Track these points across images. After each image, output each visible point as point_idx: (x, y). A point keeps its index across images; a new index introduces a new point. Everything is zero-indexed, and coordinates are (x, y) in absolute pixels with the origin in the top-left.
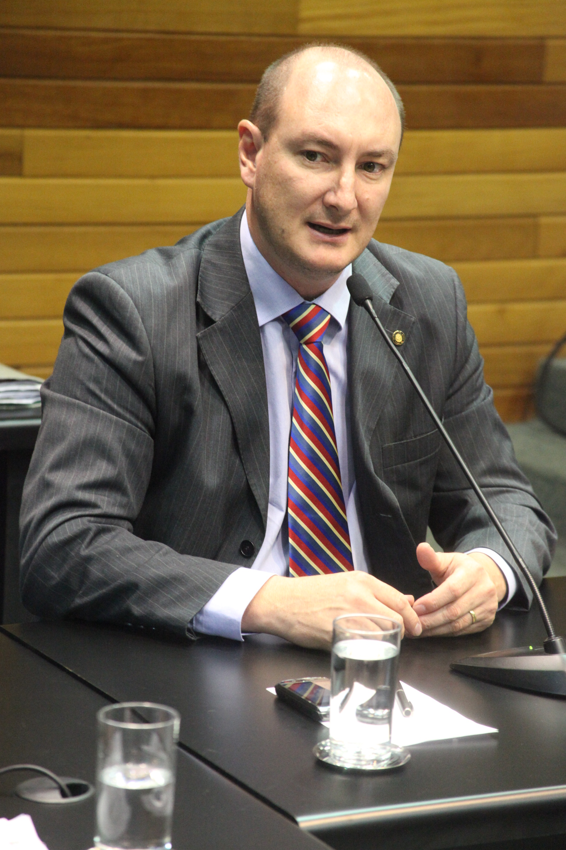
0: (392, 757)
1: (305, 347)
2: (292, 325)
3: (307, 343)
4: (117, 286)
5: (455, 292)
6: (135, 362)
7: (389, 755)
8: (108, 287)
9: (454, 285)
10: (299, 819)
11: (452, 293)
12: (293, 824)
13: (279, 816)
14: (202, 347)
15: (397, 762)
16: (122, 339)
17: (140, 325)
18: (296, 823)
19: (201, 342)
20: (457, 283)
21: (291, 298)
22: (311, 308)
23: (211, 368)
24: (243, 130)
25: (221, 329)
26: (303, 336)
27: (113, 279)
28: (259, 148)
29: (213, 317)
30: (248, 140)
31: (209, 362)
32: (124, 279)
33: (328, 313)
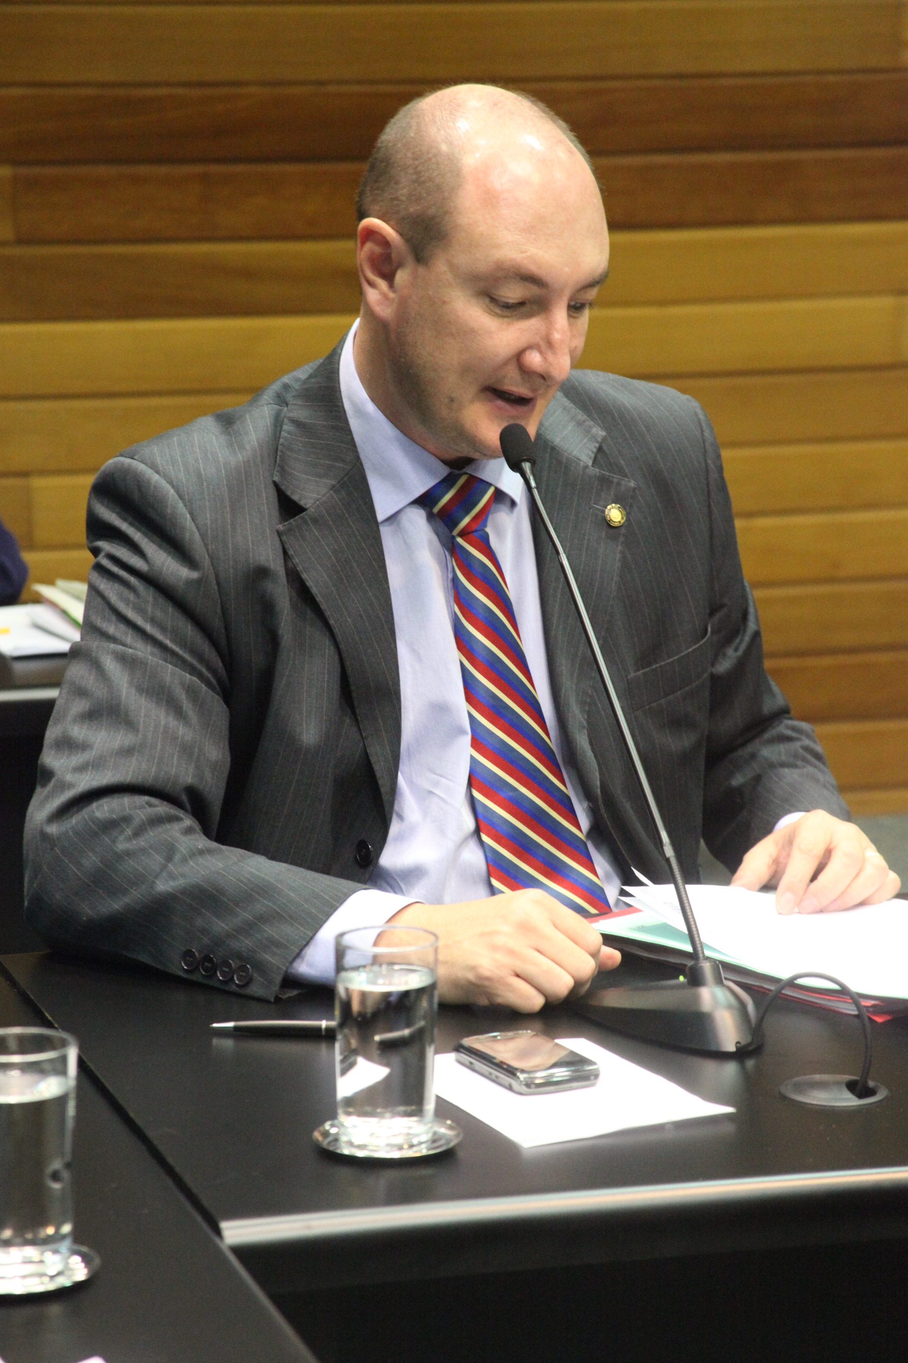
1: (459, 540)
5: (702, 432)
11: (696, 434)
14: (288, 546)
21: (431, 471)
22: (462, 480)
23: (304, 576)
24: (371, 234)
25: (315, 521)
26: (456, 524)
27: (142, 462)
28: (400, 265)
29: (302, 503)
30: (378, 250)
31: (300, 568)
32: (158, 460)
33: (490, 485)
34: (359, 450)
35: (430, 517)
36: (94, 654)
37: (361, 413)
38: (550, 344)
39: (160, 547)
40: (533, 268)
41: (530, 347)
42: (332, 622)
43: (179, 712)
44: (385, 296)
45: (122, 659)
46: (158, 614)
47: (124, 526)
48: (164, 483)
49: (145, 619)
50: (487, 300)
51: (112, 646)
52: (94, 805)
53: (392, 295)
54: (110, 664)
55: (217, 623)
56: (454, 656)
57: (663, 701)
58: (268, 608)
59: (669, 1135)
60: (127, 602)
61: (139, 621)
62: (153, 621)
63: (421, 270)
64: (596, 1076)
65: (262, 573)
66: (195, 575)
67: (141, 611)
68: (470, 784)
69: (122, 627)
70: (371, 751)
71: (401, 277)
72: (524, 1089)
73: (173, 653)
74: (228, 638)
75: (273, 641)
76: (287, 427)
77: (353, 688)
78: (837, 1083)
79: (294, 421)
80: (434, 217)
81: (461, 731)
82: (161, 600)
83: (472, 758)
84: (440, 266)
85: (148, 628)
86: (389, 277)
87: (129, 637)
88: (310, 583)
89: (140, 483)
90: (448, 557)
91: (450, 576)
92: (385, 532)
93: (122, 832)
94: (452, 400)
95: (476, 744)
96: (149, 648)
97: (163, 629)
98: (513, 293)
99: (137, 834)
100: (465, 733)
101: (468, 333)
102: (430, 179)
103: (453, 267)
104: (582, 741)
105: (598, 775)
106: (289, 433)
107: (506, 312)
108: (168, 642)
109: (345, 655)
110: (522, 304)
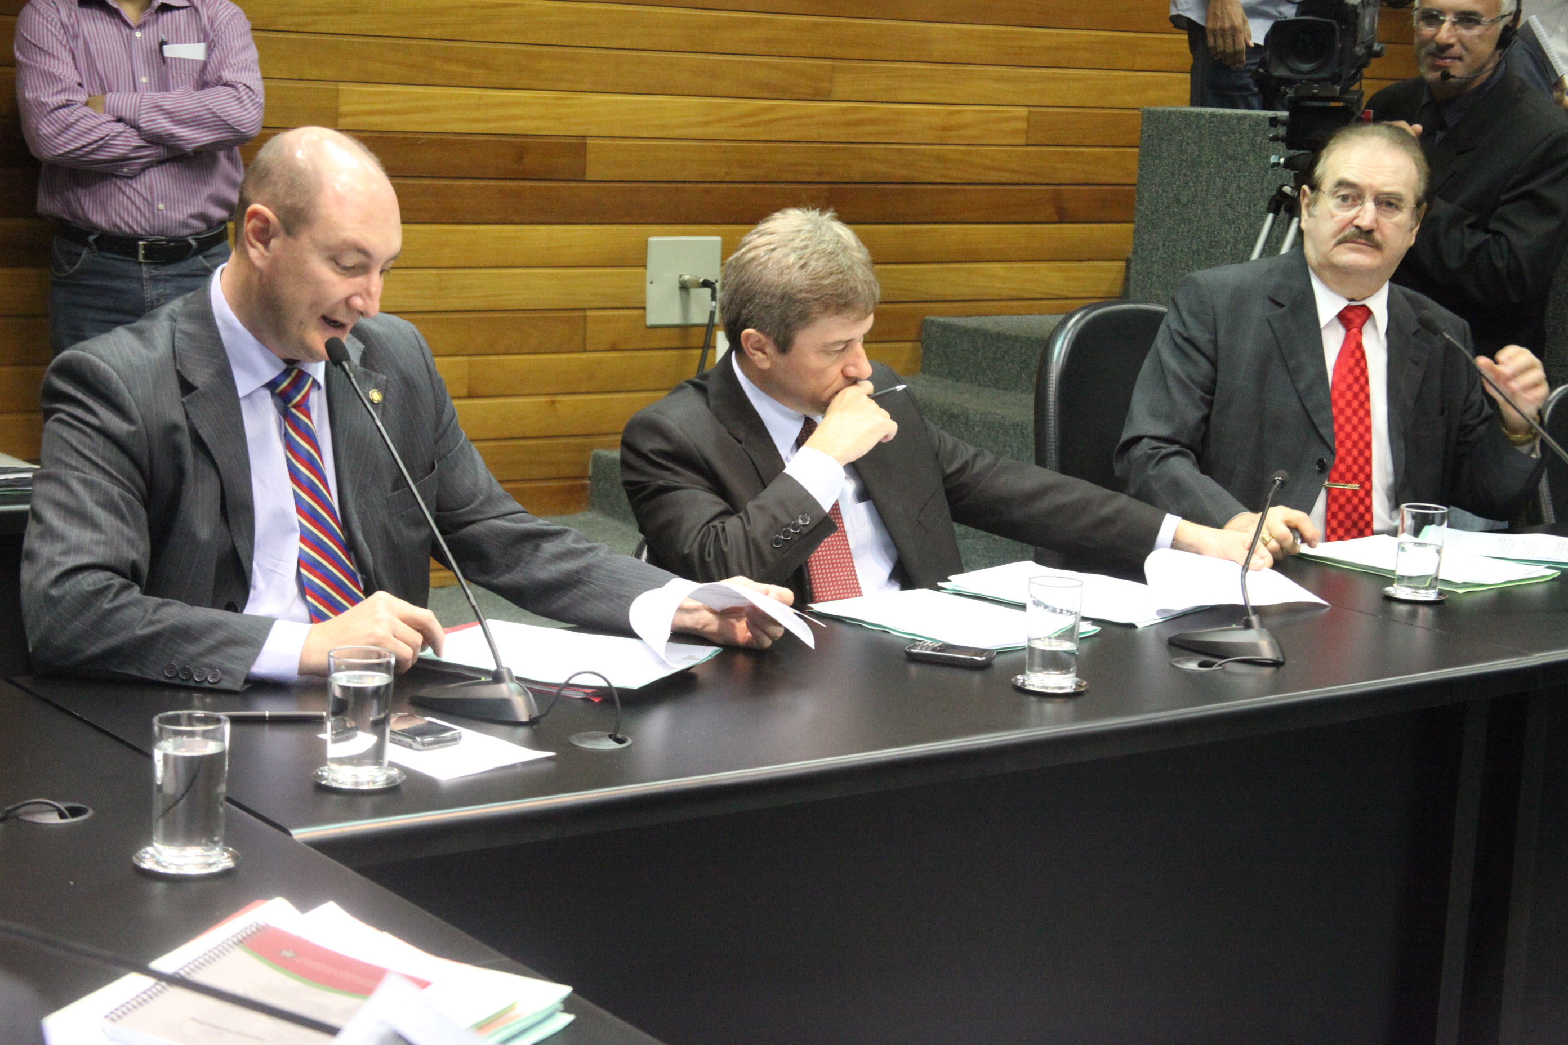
0: (388, 779)
1: (293, 410)
2: (278, 390)
3: (295, 406)
4: (98, 361)
5: (419, 342)
6: (129, 433)
7: (385, 777)
8: (88, 362)
9: (417, 338)
10: (293, 832)
11: (416, 342)
12: (288, 837)
13: (273, 830)
14: (189, 411)
15: (393, 782)
16: (111, 411)
17: (128, 396)
18: (289, 834)
19: (187, 406)
20: (417, 333)
21: (275, 366)
22: (294, 373)
23: (200, 431)
24: (255, 214)
25: (203, 395)
26: (291, 400)
27: (91, 353)
28: (274, 235)
29: (195, 384)
30: (260, 225)
31: (197, 426)
32: (103, 353)
33: (310, 376)
34: (227, 351)
35: (273, 394)
36: (63, 479)
37: (230, 328)
38: (369, 293)
39: (107, 409)
40: (366, 246)
41: (356, 294)
42: (217, 461)
43: (122, 518)
44: (262, 255)
45: (84, 482)
46: (107, 454)
47: (79, 395)
48: (109, 368)
49: (98, 457)
50: (334, 264)
51: (76, 473)
52: (80, 576)
53: (266, 254)
54: (76, 486)
55: (145, 461)
56: (289, 485)
57: (409, 510)
58: (177, 451)
59: (519, 770)
60: (85, 445)
61: (94, 457)
62: (103, 458)
63: (290, 241)
64: (460, 738)
65: (175, 428)
66: (133, 428)
67: (93, 450)
68: (299, 565)
69: (82, 460)
70: (237, 544)
71: (274, 243)
72: (421, 747)
73: (117, 479)
74: (151, 471)
75: (180, 473)
76: (178, 335)
77: (228, 504)
78: (604, 736)
79: (182, 332)
80: (302, 209)
81: (293, 530)
82: (109, 444)
83: (300, 549)
84: (305, 239)
85: (100, 462)
86: (266, 243)
87: (88, 467)
88: (203, 436)
89: (93, 368)
90: (282, 420)
91: (283, 432)
92: (244, 405)
93: (107, 596)
94: (301, 323)
95: (303, 539)
96: (101, 475)
97: (110, 463)
98: (351, 259)
99: (116, 596)
100: (296, 531)
101: (318, 284)
102: (301, 184)
103: (314, 241)
104: (360, 536)
105: (371, 558)
106: (180, 338)
107: (344, 272)
108: (114, 472)
109: (225, 483)
110: (353, 267)
